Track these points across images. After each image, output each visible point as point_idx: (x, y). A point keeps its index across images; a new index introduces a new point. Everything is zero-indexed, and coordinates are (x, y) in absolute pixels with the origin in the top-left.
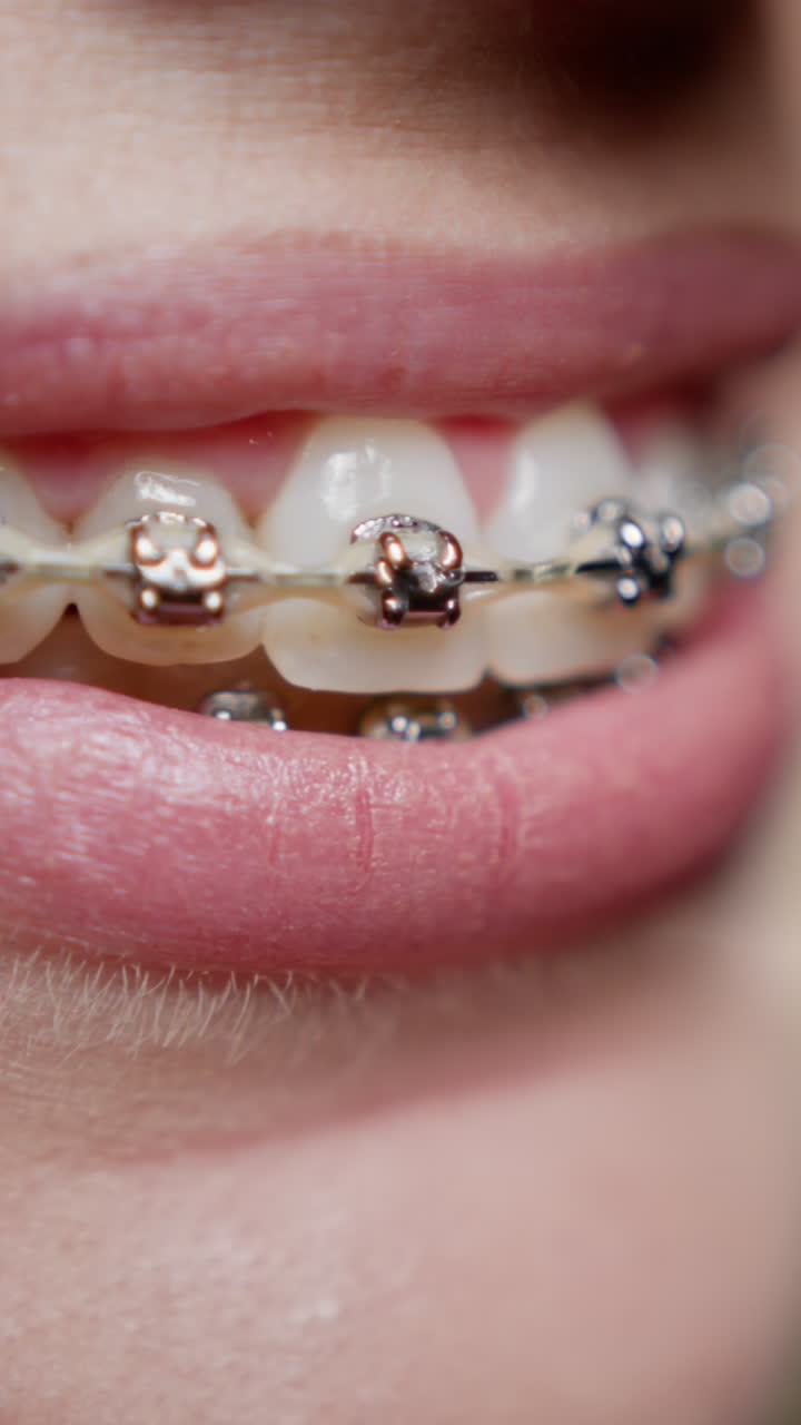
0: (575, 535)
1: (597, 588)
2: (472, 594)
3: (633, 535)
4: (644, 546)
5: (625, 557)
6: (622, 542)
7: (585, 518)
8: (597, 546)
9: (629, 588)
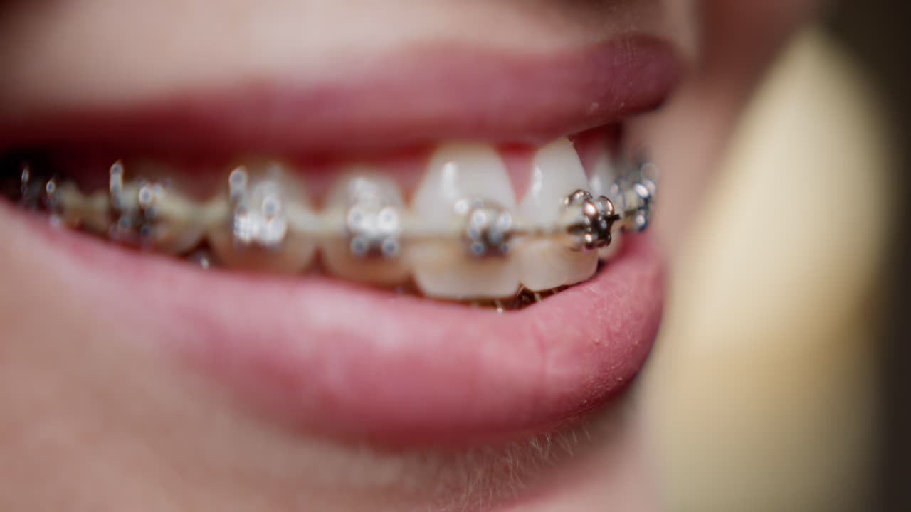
0: (563, 210)
1: (574, 239)
2: (516, 244)
3: (591, 209)
4: (597, 215)
5: (587, 221)
6: (585, 214)
7: (567, 201)
8: (574, 216)
9: (589, 238)
